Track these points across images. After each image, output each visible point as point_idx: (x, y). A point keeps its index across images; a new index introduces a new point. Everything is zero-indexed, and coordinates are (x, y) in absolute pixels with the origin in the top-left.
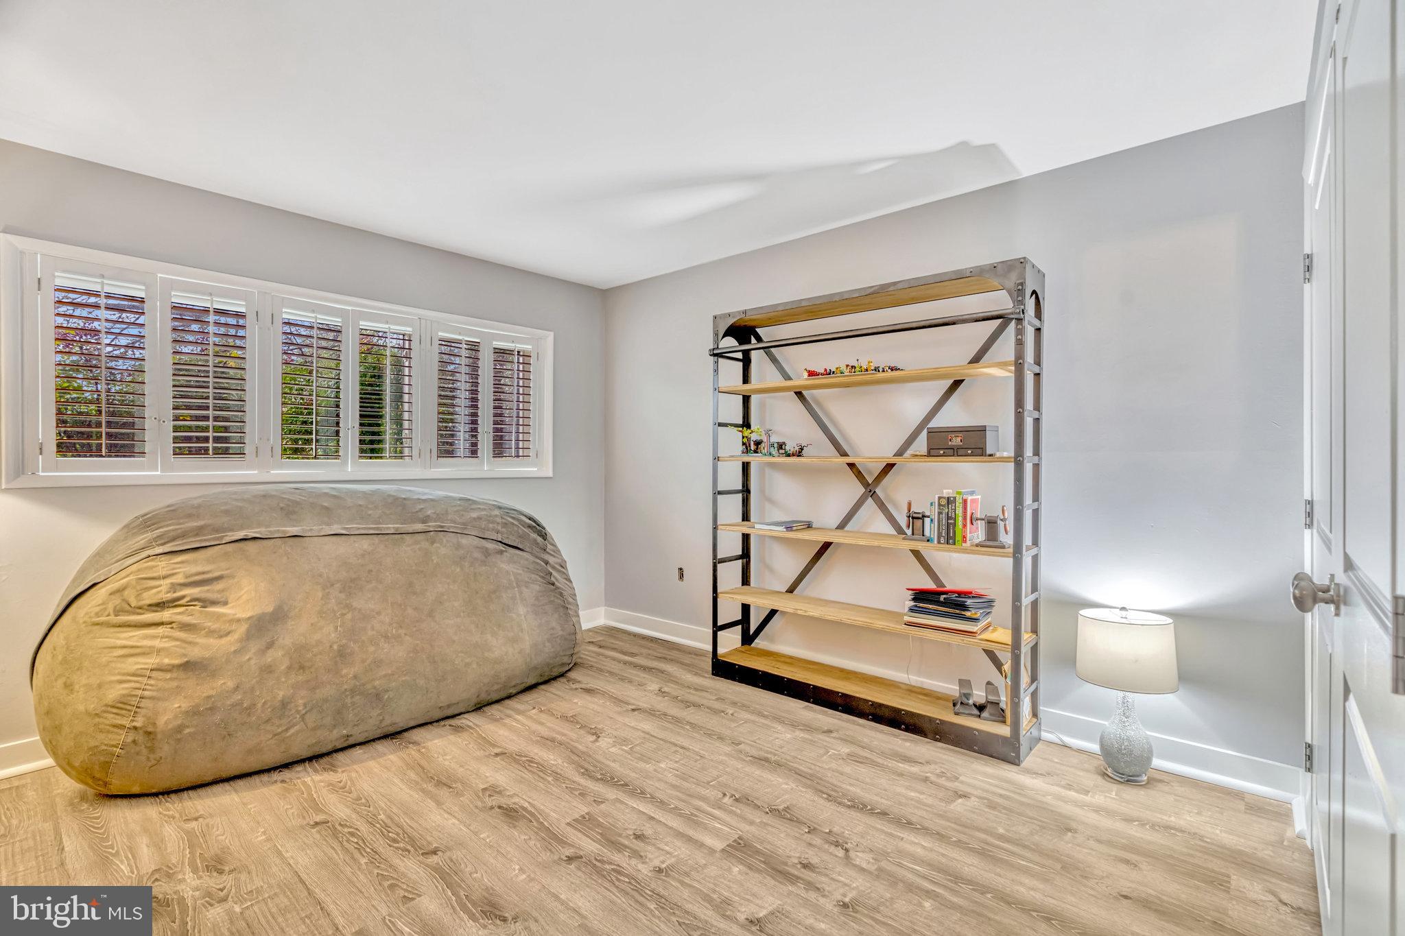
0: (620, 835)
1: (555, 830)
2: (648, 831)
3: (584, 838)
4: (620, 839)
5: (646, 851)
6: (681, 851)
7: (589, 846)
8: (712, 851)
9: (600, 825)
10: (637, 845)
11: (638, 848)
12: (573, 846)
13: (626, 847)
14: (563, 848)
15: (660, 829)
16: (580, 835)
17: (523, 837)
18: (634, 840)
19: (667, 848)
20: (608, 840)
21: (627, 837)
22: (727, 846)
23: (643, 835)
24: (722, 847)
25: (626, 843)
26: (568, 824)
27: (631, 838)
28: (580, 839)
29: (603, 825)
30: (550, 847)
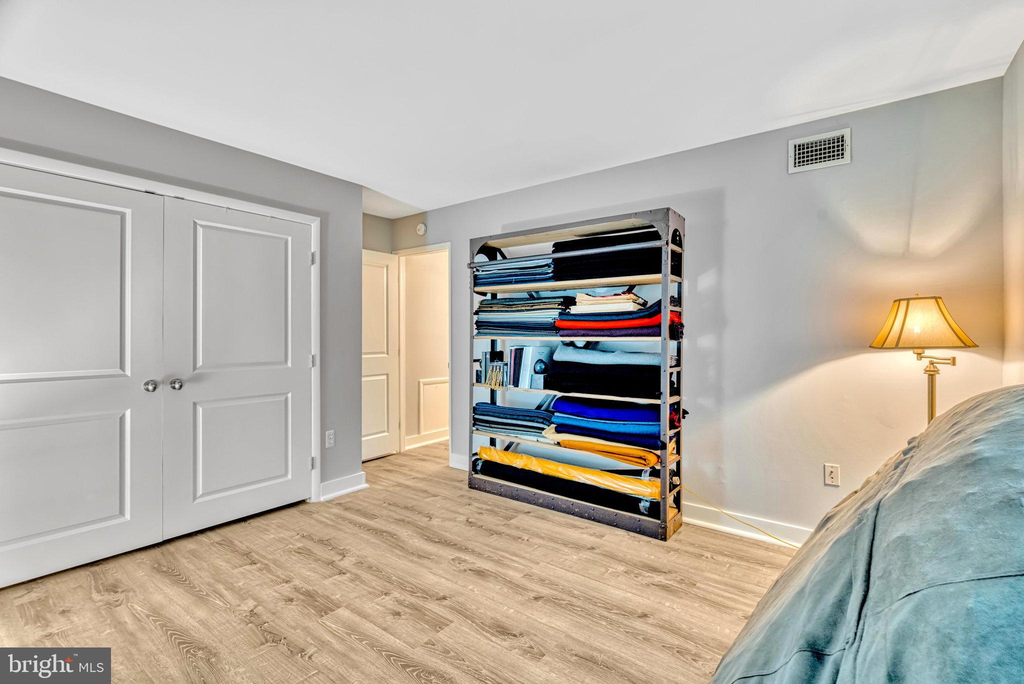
0: (411, 614)
1: (461, 617)
2: (390, 618)
3: (438, 612)
4: (411, 612)
5: (393, 604)
6: (369, 607)
7: (433, 607)
8: (347, 607)
9: (427, 622)
10: (399, 609)
11: (399, 606)
12: (444, 606)
13: (406, 607)
14: (451, 605)
15: (380, 620)
16: (440, 614)
17: (482, 611)
18: (401, 611)
19: (378, 607)
20: (420, 611)
21: (406, 613)
22: (334, 611)
23: (394, 615)
24: (339, 609)
25: (407, 610)
26: (452, 622)
27: (403, 613)
28: (440, 611)
29: (424, 622)
30: (460, 605)
